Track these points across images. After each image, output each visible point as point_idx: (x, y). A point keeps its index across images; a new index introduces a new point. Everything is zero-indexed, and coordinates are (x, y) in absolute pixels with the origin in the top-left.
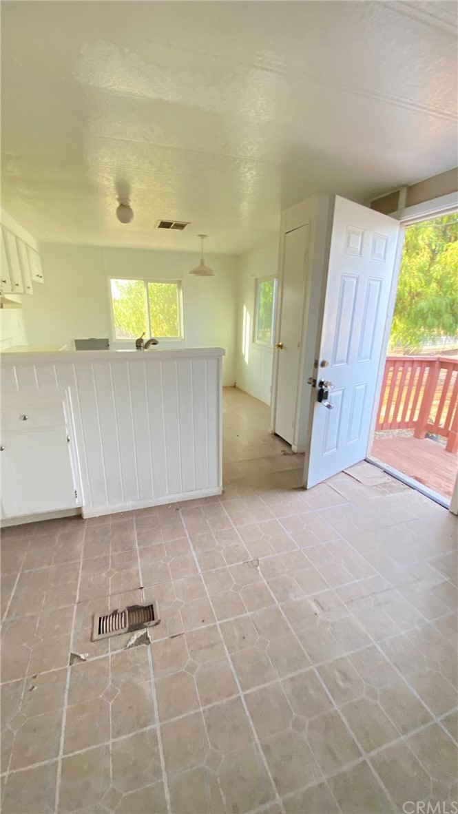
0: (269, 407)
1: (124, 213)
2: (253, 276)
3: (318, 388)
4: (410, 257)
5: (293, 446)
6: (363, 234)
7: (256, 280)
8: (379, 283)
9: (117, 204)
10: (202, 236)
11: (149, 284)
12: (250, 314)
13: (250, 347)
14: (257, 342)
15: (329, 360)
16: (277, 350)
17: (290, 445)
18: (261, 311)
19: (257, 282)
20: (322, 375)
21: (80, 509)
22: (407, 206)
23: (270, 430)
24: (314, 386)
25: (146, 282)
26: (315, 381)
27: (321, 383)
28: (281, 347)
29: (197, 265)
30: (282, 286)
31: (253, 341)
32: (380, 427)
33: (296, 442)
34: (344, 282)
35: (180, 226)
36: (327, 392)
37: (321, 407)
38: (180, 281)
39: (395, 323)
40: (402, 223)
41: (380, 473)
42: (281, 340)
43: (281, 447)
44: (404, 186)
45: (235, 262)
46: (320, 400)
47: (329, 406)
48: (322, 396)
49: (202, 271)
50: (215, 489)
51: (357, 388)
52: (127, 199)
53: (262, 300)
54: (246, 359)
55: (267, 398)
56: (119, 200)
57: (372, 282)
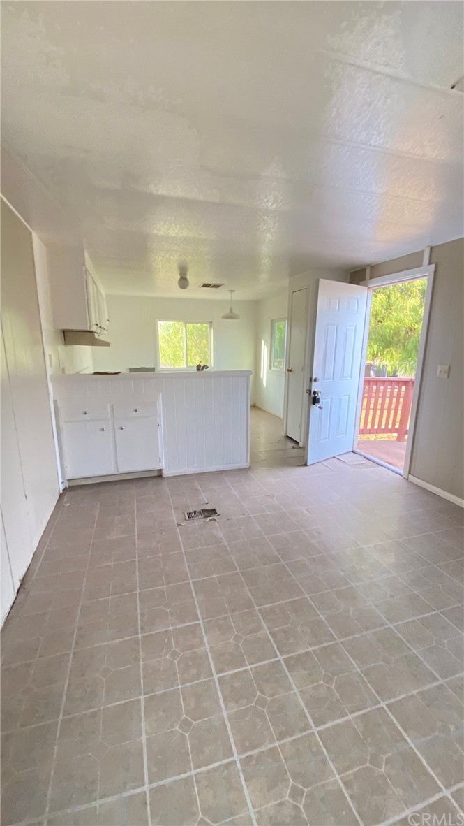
0: (282, 420)
1: (183, 282)
2: (270, 317)
3: (313, 395)
4: (403, 299)
5: (300, 443)
6: (339, 298)
7: (272, 321)
8: (354, 328)
9: (179, 277)
10: (232, 291)
11: (187, 324)
12: (267, 347)
13: (267, 373)
14: (273, 369)
15: (319, 377)
16: (287, 373)
17: (298, 443)
18: (276, 344)
19: (272, 322)
20: (315, 387)
21: (160, 471)
22: (371, 278)
23: (283, 434)
24: (310, 394)
25: (186, 323)
26: (310, 391)
27: (315, 393)
28: (290, 371)
29: (227, 311)
30: (290, 326)
31: (270, 368)
32: (362, 432)
33: (302, 440)
34: (328, 328)
35: (216, 286)
36: (319, 399)
37: (314, 408)
38: (211, 322)
39: (392, 354)
40: (368, 288)
41: (361, 458)
42: (291, 366)
43: (290, 444)
44: (368, 266)
45: (255, 306)
46: (314, 404)
47: (320, 408)
48: (315, 401)
49: (231, 316)
50: (245, 464)
51: (342, 397)
52: (185, 274)
53: (277, 335)
54: (264, 383)
55: (281, 414)
56: (180, 274)
57: (348, 328)
